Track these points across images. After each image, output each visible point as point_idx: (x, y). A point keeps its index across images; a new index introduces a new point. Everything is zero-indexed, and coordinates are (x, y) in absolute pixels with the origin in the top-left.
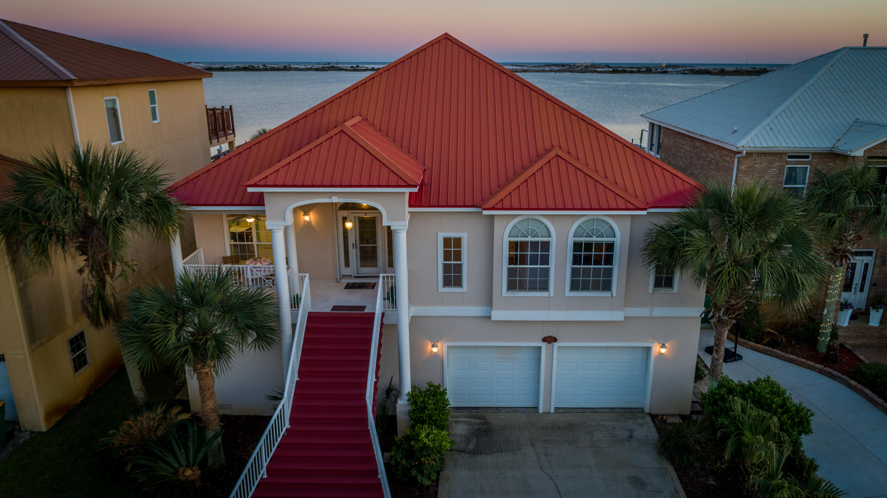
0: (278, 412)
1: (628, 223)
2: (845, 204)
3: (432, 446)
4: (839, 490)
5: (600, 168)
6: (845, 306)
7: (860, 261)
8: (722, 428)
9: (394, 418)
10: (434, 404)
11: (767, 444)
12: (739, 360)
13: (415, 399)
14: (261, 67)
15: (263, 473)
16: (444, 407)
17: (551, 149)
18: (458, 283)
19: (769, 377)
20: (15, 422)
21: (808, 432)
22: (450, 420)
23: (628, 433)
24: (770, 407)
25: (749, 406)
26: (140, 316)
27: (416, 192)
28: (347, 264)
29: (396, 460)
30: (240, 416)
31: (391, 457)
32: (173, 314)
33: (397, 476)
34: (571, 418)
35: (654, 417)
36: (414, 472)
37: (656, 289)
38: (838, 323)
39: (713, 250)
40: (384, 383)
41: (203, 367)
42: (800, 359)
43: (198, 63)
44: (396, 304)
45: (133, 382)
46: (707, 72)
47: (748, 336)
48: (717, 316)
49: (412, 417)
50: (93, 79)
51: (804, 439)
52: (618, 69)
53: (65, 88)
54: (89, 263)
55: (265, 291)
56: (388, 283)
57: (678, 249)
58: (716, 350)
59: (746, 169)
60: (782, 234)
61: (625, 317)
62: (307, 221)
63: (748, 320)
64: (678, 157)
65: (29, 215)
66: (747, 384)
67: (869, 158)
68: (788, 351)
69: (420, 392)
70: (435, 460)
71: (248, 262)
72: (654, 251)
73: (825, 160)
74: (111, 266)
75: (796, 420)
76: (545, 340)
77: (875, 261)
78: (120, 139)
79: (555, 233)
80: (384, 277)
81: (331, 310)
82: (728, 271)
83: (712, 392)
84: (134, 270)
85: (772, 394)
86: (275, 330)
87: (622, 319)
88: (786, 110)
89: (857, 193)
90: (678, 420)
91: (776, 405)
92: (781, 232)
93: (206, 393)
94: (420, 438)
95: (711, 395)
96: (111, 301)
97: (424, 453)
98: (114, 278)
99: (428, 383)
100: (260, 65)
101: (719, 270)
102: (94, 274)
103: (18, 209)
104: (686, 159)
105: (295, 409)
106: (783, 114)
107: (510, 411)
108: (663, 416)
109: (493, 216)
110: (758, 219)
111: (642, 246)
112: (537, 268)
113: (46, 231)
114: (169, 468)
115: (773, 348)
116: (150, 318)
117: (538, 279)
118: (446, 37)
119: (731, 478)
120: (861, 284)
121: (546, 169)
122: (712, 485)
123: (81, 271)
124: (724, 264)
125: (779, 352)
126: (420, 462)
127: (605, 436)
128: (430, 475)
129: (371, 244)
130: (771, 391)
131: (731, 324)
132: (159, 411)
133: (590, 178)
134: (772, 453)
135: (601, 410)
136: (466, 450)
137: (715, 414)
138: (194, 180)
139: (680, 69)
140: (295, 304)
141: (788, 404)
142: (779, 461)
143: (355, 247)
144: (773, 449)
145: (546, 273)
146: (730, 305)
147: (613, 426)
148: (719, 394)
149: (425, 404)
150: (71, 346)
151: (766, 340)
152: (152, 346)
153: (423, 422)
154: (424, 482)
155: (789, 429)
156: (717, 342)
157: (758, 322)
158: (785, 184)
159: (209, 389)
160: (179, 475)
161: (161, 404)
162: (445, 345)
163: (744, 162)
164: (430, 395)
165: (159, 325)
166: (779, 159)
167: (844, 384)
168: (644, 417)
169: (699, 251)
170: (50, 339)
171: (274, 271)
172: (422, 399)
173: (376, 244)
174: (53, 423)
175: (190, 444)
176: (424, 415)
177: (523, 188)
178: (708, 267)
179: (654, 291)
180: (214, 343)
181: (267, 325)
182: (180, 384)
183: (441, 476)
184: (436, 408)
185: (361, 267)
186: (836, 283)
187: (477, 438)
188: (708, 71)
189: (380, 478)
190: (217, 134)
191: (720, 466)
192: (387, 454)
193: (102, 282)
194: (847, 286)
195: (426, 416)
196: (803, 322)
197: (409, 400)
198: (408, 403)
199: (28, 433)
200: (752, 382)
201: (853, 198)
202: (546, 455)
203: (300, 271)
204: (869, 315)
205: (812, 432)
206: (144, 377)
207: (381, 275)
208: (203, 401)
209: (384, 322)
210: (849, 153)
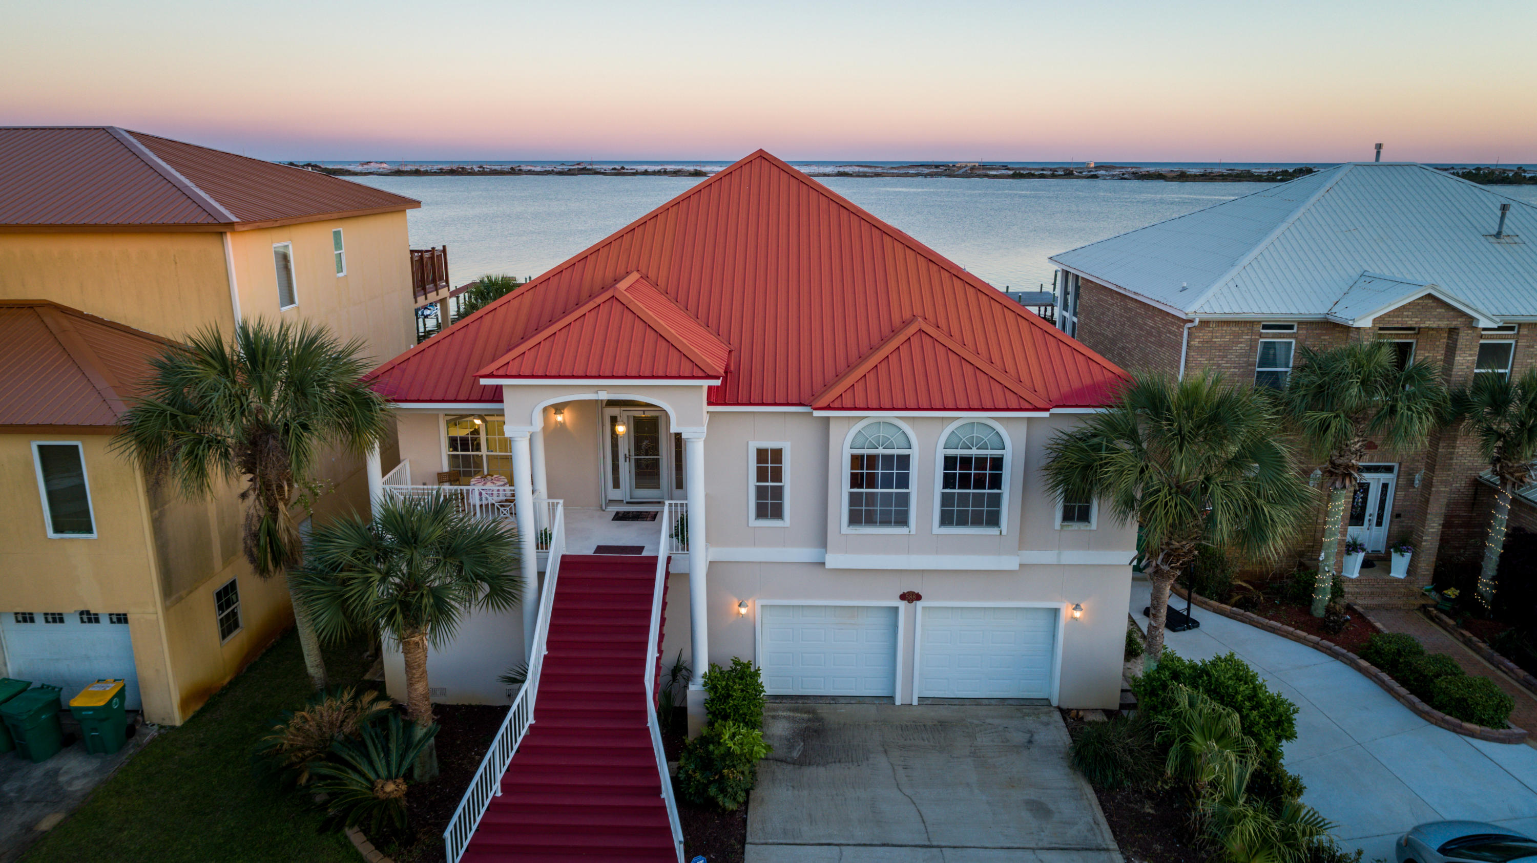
0: (518, 700)
1: (1023, 429)
2: (1344, 399)
3: (739, 753)
4: (1326, 822)
5: (982, 348)
6: (1353, 547)
7: (1375, 481)
8: (1162, 728)
9: (683, 710)
10: (742, 691)
11: (1222, 752)
12: (1194, 627)
13: (714, 682)
14: (476, 169)
15: (497, 789)
16: (757, 696)
17: (912, 321)
18: (777, 512)
19: (1232, 655)
20: (138, 712)
21: (1291, 736)
22: (764, 714)
23: (1028, 736)
24: (1233, 698)
25: (1200, 698)
26: (327, 561)
27: (718, 387)
28: (616, 485)
29: (687, 772)
30: (458, 705)
31: (680, 768)
32: (373, 558)
33: (688, 797)
34: (944, 713)
35: (1064, 712)
36: (712, 791)
37: (1066, 523)
38: (1343, 574)
39: (1142, 471)
40: (670, 659)
41: (412, 635)
42: (1286, 627)
43: (381, 163)
44: (688, 545)
45: (308, 655)
46: (1160, 177)
47: (1208, 592)
48: (1154, 564)
49: (710, 709)
50: (261, 221)
51: (1285, 746)
52: (1022, 172)
53: (222, 234)
54: (255, 484)
55: (502, 525)
56: (676, 512)
57: (1094, 468)
58: (1153, 614)
59: (1200, 345)
60: (1244, 448)
61: (1021, 565)
62: (560, 422)
63: (1208, 567)
64: (1104, 322)
65: (179, 418)
66: (1200, 664)
67: (1381, 329)
68: (1268, 615)
69: (721, 673)
70: (743, 773)
71: (473, 481)
72: (1059, 471)
73: (1317, 332)
74: (286, 488)
75: (1272, 719)
76: (903, 597)
77: (1397, 481)
78: (292, 301)
79: (917, 443)
80: (670, 505)
81: (593, 551)
82: (1164, 501)
83: (1148, 676)
84: (316, 494)
85: (1237, 679)
86: (516, 581)
87: (1016, 567)
88: (1259, 258)
89: (1362, 383)
90: (1100, 718)
91: (1242, 697)
92: (1242, 446)
93: (414, 671)
94: (721, 741)
95: (1147, 681)
96: (284, 539)
97: (727, 763)
98: (289, 506)
99: (733, 660)
100: (474, 167)
101: (1152, 499)
102: (262, 501)
103: (164, 411)
104: (1115, 326)
105: (542, 695)
106: (1255, 264)
107: (852, 702)
108: (1078, 710)
109: (828, 418)
110: (1209, 425)
111: (1044, 462)
112: (892, 493)
113: (205, 441)
114: (364, 782)
115: (1246, 609)
116: (341, 563)
117: (893, 508)
118: (762, 156)
119: (1177, 805)
120: (1378, 514)
121: (904, 350)
122: (1149, 814)
123: (244, 496)
124: (1159, 491)
125: (1254, 616)
126: (722, 776)
127: (993, 741)
128: (736, 795)
129: (651, 455)
130: (1234, 675)
131: (1174, 576)
132: (346, 697)
133: (968, 364)
134: (1230, 765)
135: (986, 702)
136: (789, 760)
137: (1154, 708)
138: (401, 365)
139: (1116, 172)
140: (542, 543)
141: (1261, 695)
142: (1241, 778)
143: (628, 460)
144: (1232, 761)
145: (904, 500)
146: (1172, 550)
147: (1006, 726)
148: (1159, 679)
149: (728, 690)
150: (218, 602)
151: (1236, 598)
152: (343, 604)
153: (726, 717)
154: (727, 804)
155: (1262, 731)
156: (1155, 602)
157: (1223, 571)
158: (1259, 367)
159: (419, 666)
160: (377, 791)
161: (349, 687)
162: (759, 603)
163: (1197, 334)
164: (735, 676)
165: (356, 575)
166: (1248, 330)
167: (1350, 665)
168: (1050, 711)
169: (1123, 471)
170: (191, 592)
171: (513, 495)
172: (724, 683)
173: (658, 455)
174: (190, 714)
175: (393, 746)
176: (727, 707)
177: (871, 377)
178: (1139, 496)
179: (1062, 526)
180: (432, 601)
181: (505, 574)
182: (370, 658)
183: (751, 797)
184: (744, 697)
185: (636, 488)
186: (1337, 513)
187: (804, 741)
188: (1161, 175)
189: (664, 799)
190: (424, 289)
191: (1161, 786)
192: (675, 764)
193: (273, 511)
194: (1357, 518)
195: (729, 708)
196: (1291, 571)
197: (705, 685)
198: (703, 688)
199: (156, 727)
200: (1207, 661)
201: (1356, 390)
202: (905, 768)
203: (549, 497)
204: (1390, 560)
205: (1296, 738)
206: (325, 648)
207: (667, 502)
208: (410, 684)
209: (670, 570)
210: (1351, 323)
